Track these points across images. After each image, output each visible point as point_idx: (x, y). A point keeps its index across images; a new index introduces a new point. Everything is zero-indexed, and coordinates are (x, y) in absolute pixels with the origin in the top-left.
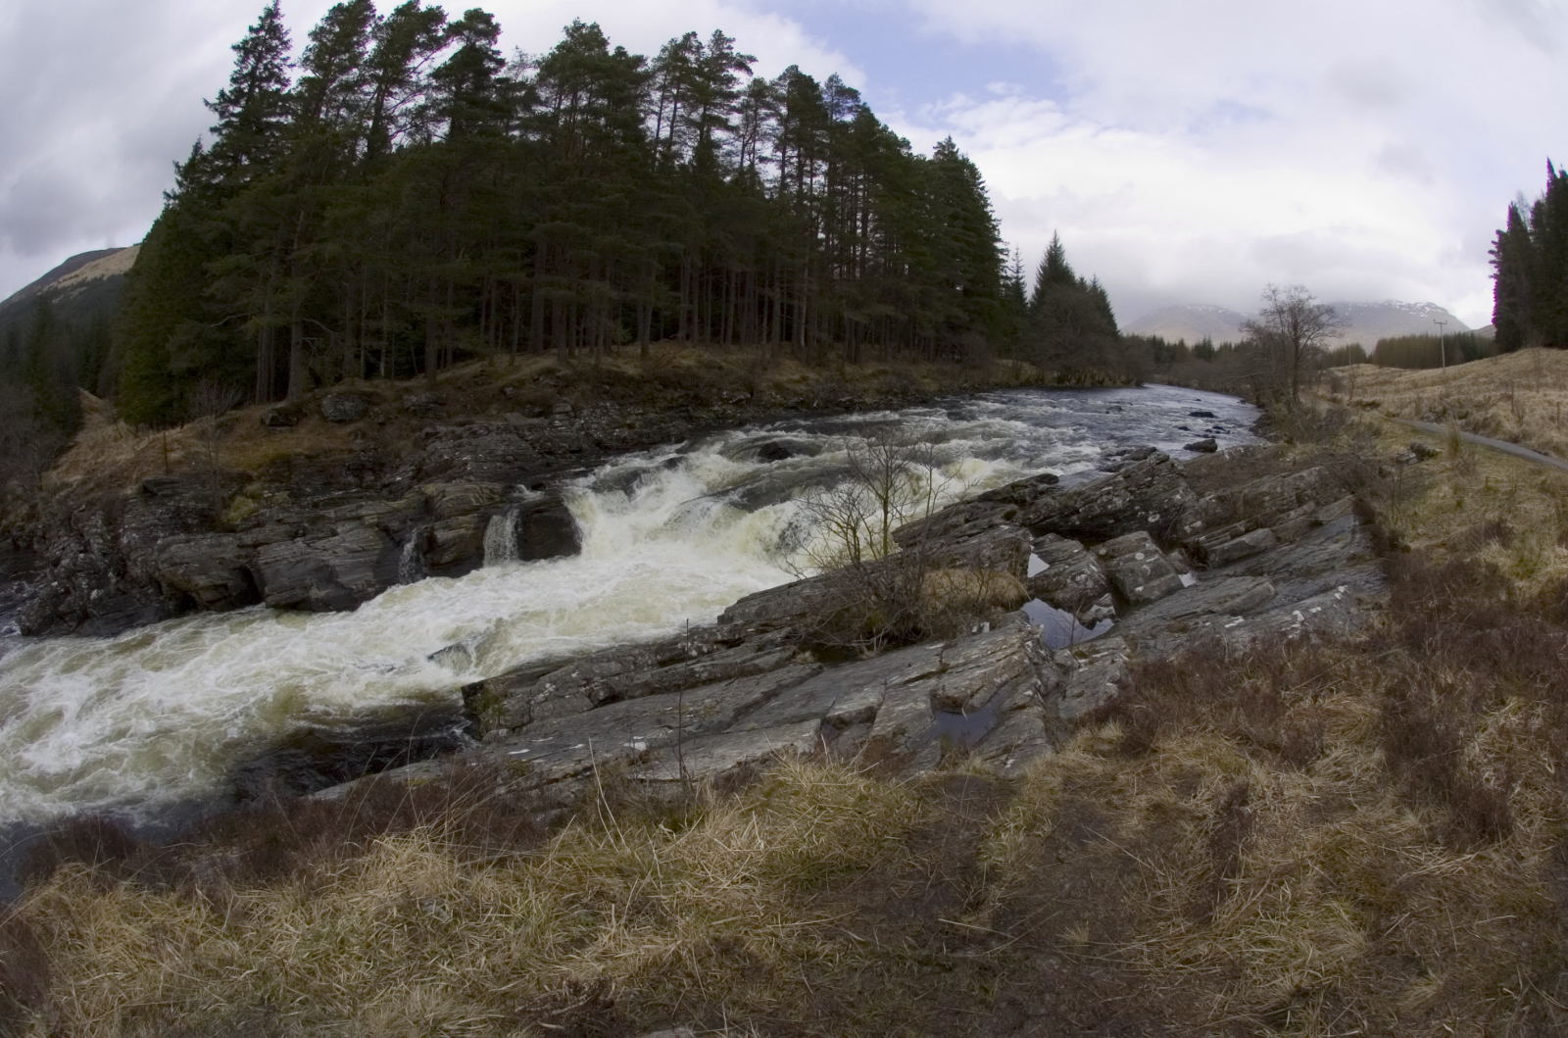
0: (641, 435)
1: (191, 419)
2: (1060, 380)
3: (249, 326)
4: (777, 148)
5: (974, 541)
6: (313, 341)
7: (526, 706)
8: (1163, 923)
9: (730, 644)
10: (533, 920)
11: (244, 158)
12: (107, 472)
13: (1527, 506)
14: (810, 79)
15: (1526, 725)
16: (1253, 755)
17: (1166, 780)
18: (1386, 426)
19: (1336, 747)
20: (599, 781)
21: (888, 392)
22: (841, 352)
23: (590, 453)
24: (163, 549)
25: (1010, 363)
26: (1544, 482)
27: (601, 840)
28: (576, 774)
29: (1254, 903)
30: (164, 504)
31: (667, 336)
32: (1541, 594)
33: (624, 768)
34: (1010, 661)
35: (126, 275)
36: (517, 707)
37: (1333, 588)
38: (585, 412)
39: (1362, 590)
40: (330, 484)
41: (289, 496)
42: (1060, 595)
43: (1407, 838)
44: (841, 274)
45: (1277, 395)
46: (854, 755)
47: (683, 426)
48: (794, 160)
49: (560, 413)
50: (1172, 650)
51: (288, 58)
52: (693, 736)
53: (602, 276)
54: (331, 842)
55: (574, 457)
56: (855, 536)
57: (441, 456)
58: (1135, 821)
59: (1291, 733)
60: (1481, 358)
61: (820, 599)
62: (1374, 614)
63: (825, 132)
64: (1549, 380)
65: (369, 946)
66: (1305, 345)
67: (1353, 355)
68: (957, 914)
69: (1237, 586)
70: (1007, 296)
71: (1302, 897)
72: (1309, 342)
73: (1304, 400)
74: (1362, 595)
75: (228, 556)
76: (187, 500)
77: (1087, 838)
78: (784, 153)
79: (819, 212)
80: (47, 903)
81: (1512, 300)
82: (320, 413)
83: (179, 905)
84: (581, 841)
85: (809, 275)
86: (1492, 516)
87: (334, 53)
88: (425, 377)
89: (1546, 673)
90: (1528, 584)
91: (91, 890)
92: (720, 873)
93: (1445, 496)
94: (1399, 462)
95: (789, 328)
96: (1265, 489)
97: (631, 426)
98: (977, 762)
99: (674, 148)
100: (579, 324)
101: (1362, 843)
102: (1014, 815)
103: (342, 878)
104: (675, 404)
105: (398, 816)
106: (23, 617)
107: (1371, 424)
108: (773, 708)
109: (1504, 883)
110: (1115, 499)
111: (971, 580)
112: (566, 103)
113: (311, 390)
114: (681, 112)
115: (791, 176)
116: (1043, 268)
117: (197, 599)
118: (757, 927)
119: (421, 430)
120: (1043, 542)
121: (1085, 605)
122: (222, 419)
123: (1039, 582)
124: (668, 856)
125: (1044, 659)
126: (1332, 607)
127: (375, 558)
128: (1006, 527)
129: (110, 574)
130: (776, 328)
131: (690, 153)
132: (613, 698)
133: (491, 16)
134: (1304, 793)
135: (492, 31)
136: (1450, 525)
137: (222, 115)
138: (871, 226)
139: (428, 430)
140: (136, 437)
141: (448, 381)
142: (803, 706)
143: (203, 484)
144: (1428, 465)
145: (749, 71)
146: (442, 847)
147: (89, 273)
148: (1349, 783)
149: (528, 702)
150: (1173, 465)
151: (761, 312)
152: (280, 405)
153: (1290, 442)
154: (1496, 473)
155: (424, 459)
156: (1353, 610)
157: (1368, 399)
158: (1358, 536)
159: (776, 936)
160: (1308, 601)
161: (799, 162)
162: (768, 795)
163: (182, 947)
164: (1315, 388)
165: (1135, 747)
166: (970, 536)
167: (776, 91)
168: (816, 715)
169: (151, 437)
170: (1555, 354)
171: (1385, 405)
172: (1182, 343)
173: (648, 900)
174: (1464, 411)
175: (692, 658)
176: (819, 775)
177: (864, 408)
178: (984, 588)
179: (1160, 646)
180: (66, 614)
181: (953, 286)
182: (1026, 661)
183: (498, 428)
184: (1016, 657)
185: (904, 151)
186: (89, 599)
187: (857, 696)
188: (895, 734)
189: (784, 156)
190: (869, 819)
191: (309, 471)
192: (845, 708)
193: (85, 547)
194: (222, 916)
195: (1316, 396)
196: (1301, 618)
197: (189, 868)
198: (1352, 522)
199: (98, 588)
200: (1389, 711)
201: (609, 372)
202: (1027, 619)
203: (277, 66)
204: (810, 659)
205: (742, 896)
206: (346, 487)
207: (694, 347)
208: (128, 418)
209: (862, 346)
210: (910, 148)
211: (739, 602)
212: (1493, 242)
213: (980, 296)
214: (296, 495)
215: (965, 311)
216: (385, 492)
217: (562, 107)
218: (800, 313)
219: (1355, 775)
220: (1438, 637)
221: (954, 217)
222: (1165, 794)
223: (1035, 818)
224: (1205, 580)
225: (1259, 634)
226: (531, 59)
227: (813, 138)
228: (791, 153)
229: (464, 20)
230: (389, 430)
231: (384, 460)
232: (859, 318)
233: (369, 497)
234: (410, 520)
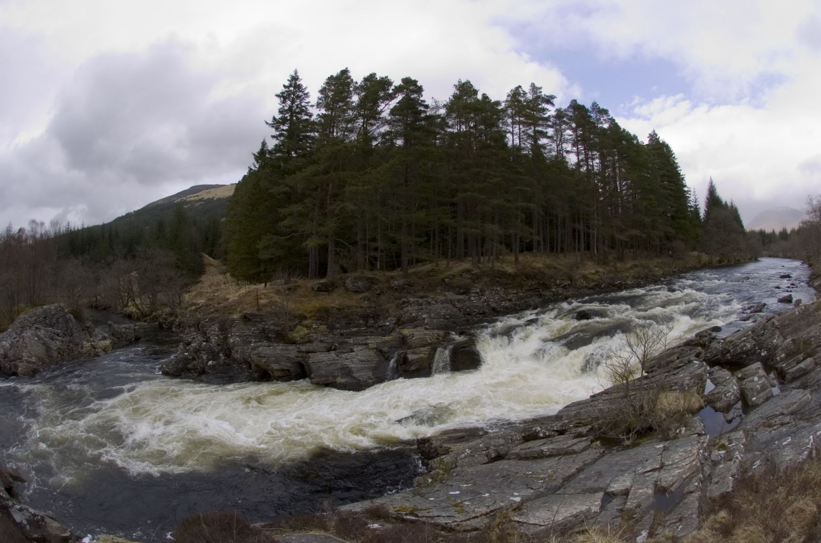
0: (516, 305)
1: (271, 281)
2: (720, 262)
4: (573, 145)
6: (341, 251)
11: (293, 153)
12: (222, 305)
14: (583, 107)
22: (615, 255)
23: (489, 315)
24: (254, 349)
25: (695, 253)
30: (255, 326)
31: (527, 250)
38: (487, 293)
40: (349, 323)
41: (327, 328)
44: (611, 213)
47: (537, 300)
48: (583, 151)
49: (474, 293)
51: (309, 102)
53: (493, 221)
55: (481, 317)
57: (411, 314)
63: (596, 136)
70: (692, 216)
75: (291, 356)
76: (270, 325)
78: (577, 148)
82: (344, 286)
85: (597, 216)
88: (402, 270)
95: (589, 243)
97: (510, 300)
100: (482, 247)
104: (532, 288)
106: (164, 366)
113: (340, 275)
114: (523, 130)
115: (582, 160)
116: (707, 199)
117: (271, 374)
119: (400, 299)
122: (290, 286)
127: (374, 365)
129: (221, 355)
130: (582, 245)
133: (415, 82)
135: (419, 90)
137: (277, 129)
139: (404, 300)
141: (415, 273)
143: (279, 318)
145: (553, 104)
147: (205, 195)
151: (574, 238)
152: (323, 281)
155: (402, 315)
161: (585, 152)
167: (567, 115)
172: (773, 232)
177: (627, 287)
180: (192, 369)
183: (442, 300)
185: (635, 142)
186: (207, 364)
189: (577, 150)
191: (338, 316)
193: (207, 340)
199: (213, 360)
201: (499, 271)
206: (359, 326)
207: (542, 256)
208: (232, 274)
209: (625, 252)
210: (638, 140)
213: (679, 219)
214: (331, 328)
215: (673, 228)
216: (380, 330)
217: (461, 130)
218: (593, 236)
221: (663, 176)
226: (441, 104)
227: (590, 139)
228: (581, 147)
229: (402, 84)
230: (383, 298)
231: (379, 313)
232: (623, 238)
233: (372, 332)
234: (395, 347)
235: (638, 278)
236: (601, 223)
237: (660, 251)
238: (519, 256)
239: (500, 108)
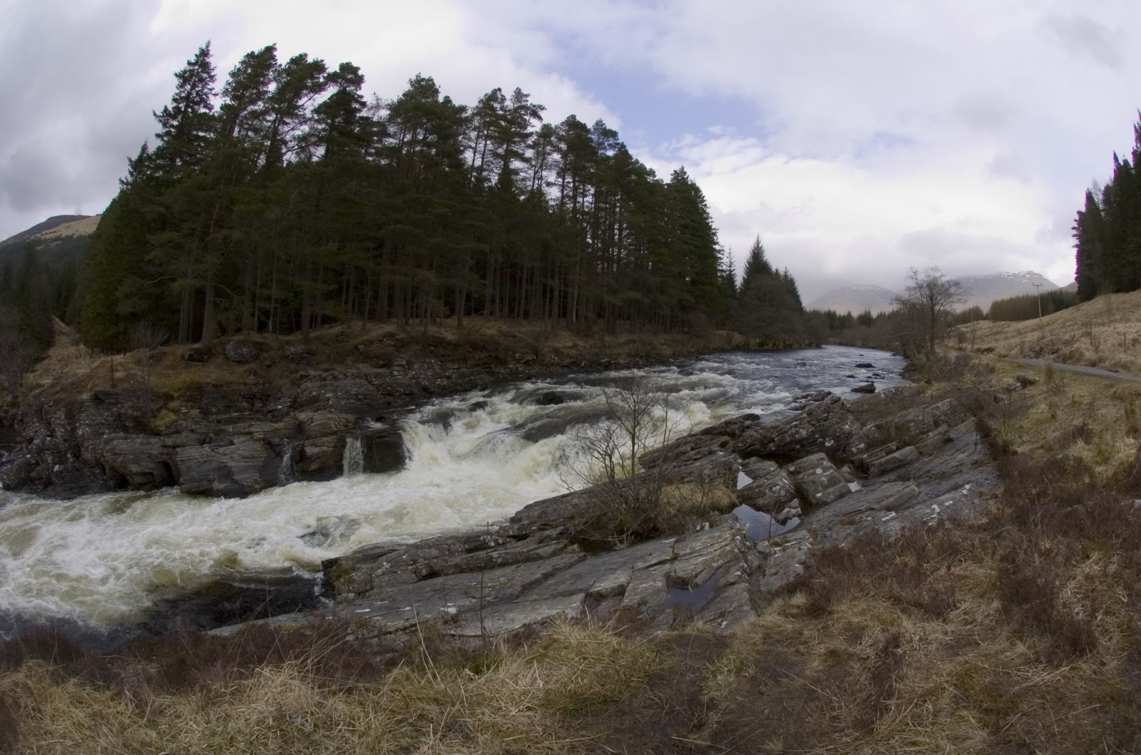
0: (456, 385)
1: (131, 350)
2: (761, 345)
3: (176, 286)
4: (559, 175)
5: (698, 464)
6: (221, 301)
7: (369, 578)
8: (837, 734)
9: (519, 538)
10: (372, 733)
11: (178, 160)
12: (70, 380)
13: (1103, 411)
14: (584, 126)
15: (1105, 572)
16: (903, 611)
17: (839, 633)
18: (999, 365)
19: (965, 601)
20: (421, 635)
21: (635, 356)
22: (602, 326)
23: (417, 396)
24: (108, 442)
25: (724, 333)
26: (1115, 393)
27: (422, 678)
28: (404, 629)
29: (905, 717)
30: (109, 410)
31: (476, 312)
32: (1115, 474)
33: (440, 626)
34: (723, 551)
35: (90, 236)
36: (362, 578)
37: (961, 486)
38: (416, 366)
39: (982, 486)
40: (230, 406)
41: (200, 413)
42: (761, 501)
43: (1018, 661)
44: (603, 268)
45: (919, 348)
46: (609, 620)
47: (487, 378)
48: (571, 185)
49: (398, 366)
50: (843, 539)
51: (213, 89)
52: (491, 604)
53: (430, 267)
54: (224, 667)
55: (407, 399)
56: (611, 461)
57: (311, 392)
58: (816, 663)
59: (931, 594)
60: (1067, 307)
61: (585, 506)
62: (991, 502)
63: (593, 165)
64: (1118, 317)
65: (251, 743)
66: (939, 310)
67: (975, 315)
68: (685, 733)
69: (891, 489)
70: (722, 284)
71: (941, 710)
72: (942, 308)
73: (939, 351)
74: (982, 489)
75: (155, 452)
76: (126, 408)
77: (781, 677)
78: (564, 179)
79: (588, 223)
80: (16, 684)
81: (1089, 261)
82: (225, 354)
83: (112, 700)
84: (408, 678)
85: (580, 269)
86: (1077, 422)
87: (246, 87)
88: (301, 334)
89: (1119, 531)
90: (1105, 468)
91: (48, 681)
92: (510, 704)
93: (1042, 412)
94: (1009, 390)
95: (565, 308)
96: (910, 417)
97: (449, 378)
98: (700, 624)
99: (485, 174)
100: (412, 300)
101: (984, 668)
102: (727, 663)
103: (232, 694)
104: (481, 362)
105: (274, 652)
106: (5, 476)
107: (988, 364)
108: (550, 585)
109: (1091, 683)
110: (801, 430)
111: (696, 492)
112: (408, 137)
113: (218, 337)
114: (490, 146)
115: (567, 196)
116: (749, 263)
117: (130, 480)
118: (537, 743)
119: (297, 372)
120: (748, 463)
121: (779, 508)
122: (153, 352)
123: (746, 492)
124: (473, 691)
125: (749, 548)
126: (960, 500)
127: (261, 464)
128: (722, 453)
129: (69, 455)
130: (556, 309)
131: (496, 178)
132: (433, 574)
133: (358, 69)
134: (941, 636)
135: (358, 81)
136: (1046, 432)
137: (165, 125)
138: (625, 233)
139: (302, 373)
140: (92, 357)
141: (317, 338)
142: (572, 584)
143: (138, 398)
144: (1029, 391)
145: (540, 118)
146: (306, 677)
147: (63, 231)
148: (975, 626)
149: (370, 575)
150: (843, 404)
151: (544, 296)
152: (196, 346)
153: (928, 382)
154: (1080, 391)
155: (298, 394)
156: (976, 501)
157: (985, 346)
158: (979, 447)
159: (551, 749)
160: (943, 498)
161: (574, 185)
162: (546, 648)
163: (115, 730)
164: (946, 341)
165: (817, 610)
166: (695, 460)
167: (558, 134)
168: (581, 591)
169: (102, 359)
170: (1122, 297)
171: (998, 350)
172: (849, 314)
173: (457, 722)
174: (1056, 347)
175: (492, 547)
176: (583, 634)
177: (618, 367)
178: (705, 498)
179: (834, 536)
180: (36, 479)
181: (684, 278)
182: (736, 550)
183: (353, 375)
184: (728, 548)
185: (650, 179)
186: (53, 471)
187: (612, 577)
188: (639, 605)
189: (563, 182)
190: (620, 666)
191: (215, 396)
192: (604, 585)
193: (52, 433)
194: (144, 712)
195: (947, 347)
196: (938, 510)
197: (120, 675)
198: (974, 437)
199: (60, 464)
200: (1003, 572)
201: (434, 337)
202: (737, 519)
203: (206, 94)
204: (577, 550)
205: (526, 720)
206: (241, 410)
207: (496, 321)
208: (86, 343)
209: (617, 322)
210: (655, 176)
211: (526, 508)
212: (1075, 220)
213: (703, 285)
214: (205, 413)
215: (692, 296)
216: (269, 416)
217: (406, 140)
218: (573, 297)
219: (979, 620)
220: (1039, 515)
221: (685, 227)
222: (839, 644)
223: (742, 663)
224: (868, 486)
225: (907, 524)
226: (383, 103)
227: (585, 168)
228: (569, 179)
229: (338, 71)
230: (274, 371)
231: (269, 393)
232: (615, 301)
233: (259, 418)
234: (287, 438)
236: (585, 279)
237: (671, 325)
238: (464, 319)
239: (466, 115)
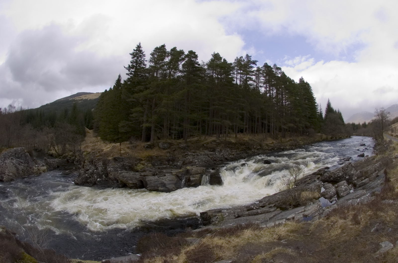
0: (236, 157)
2: (331, 138)
4: (264, 84)
5: (311, 185)
6: (158, 130)
9: (262, 207)
12: (104, 152)
22: (281, 135)
23: (224, 161)
24: (120, 173)
25: (319, 134)
30: (120, 163)
31: (241, 132)
38: (223, 151)
40: (162, 163)
41: (152, 165)
47: (246, 155)
49: (217, 151)
55: (221, 162)
57: (190, 160)
70: (318, 117)
75: (137, 177)
76: (126, 163)
78: (266, 85)
82: (158, 146)
88: (184, 140)
95: (269, 129)
97: (233, 155)
104: (243, 149)
106: (76, 180)
113: (157, 140)
117: (128, 185)
119: (184, 153)
122: (134, 145)
123: (323, 193)
127: (175, 182)
128: (318, 181)
129: (103, 176)
130: (266, 130)
132: (239, 217)
133: (195, 53)
135: (196, 57)
139: (186, 153)
141: (190, 141)
143: (130, 160)
145: (256, 65)
151: (263, 127)
152: (149, 143)
155: (185, 160)
161: (269, 87)
166: (310, 183)
167: (262, 70)
172: (359, 124)
175: (255, 209)
180: (89, 182)
183: (203, 154)
186: (97, 180)
191: (156, 160)
193: (96, 168)
199: (100, 178)
201: (228, 141)
204: (279, 210)
206: (166, 165)
207: (247, 135)
209: (286, 133)
211: (263, 198)
214: (154, 165)
215: (309, 123)
216: (175, 167)
218: (271, 126)
221: (305, 98)
226: (206, 63)
227: (272, 82)
229: (188, 54)
230: (176, 152)
231: (175, 159)
232: (285, 127)
233: (172, 167)
234: (184, 174)
235: (292, 146)
236: (275, 120)
237: (303, 134)
238: (237, 135)
